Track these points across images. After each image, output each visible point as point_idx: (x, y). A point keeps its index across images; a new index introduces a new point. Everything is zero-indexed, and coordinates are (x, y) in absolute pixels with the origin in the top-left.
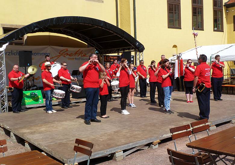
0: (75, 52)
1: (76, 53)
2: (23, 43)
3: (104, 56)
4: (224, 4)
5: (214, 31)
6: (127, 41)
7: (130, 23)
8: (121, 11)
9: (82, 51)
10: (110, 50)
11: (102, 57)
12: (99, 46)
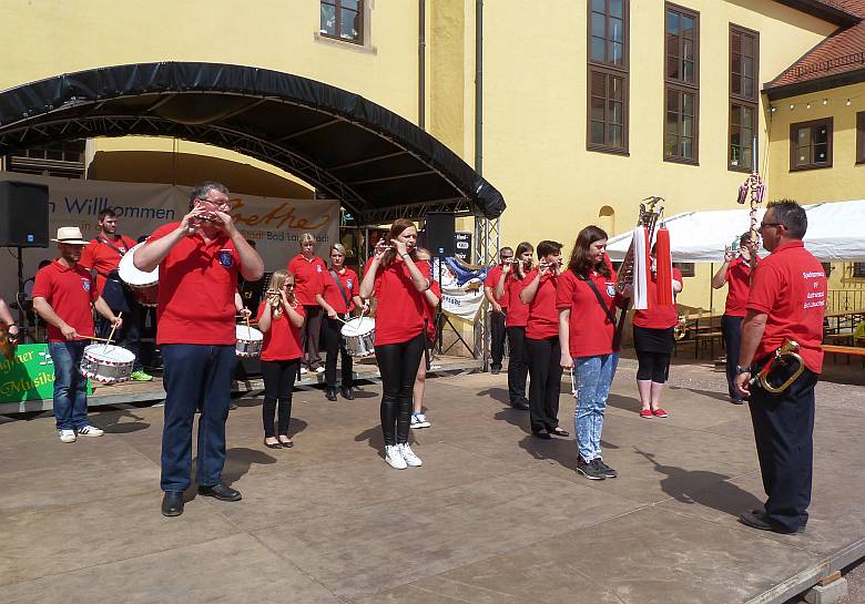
0: (270, 212)
1: (271, 216)
2: (82, 172)
3: (371, 231)
4: (761, 87)
5: (731, 168)
6: (443, 176)
7: (462, 126)
8: (434, 88)
9: (294, 209)
10: (388, 210)
11: (364, 235)
12: (356, 197)
